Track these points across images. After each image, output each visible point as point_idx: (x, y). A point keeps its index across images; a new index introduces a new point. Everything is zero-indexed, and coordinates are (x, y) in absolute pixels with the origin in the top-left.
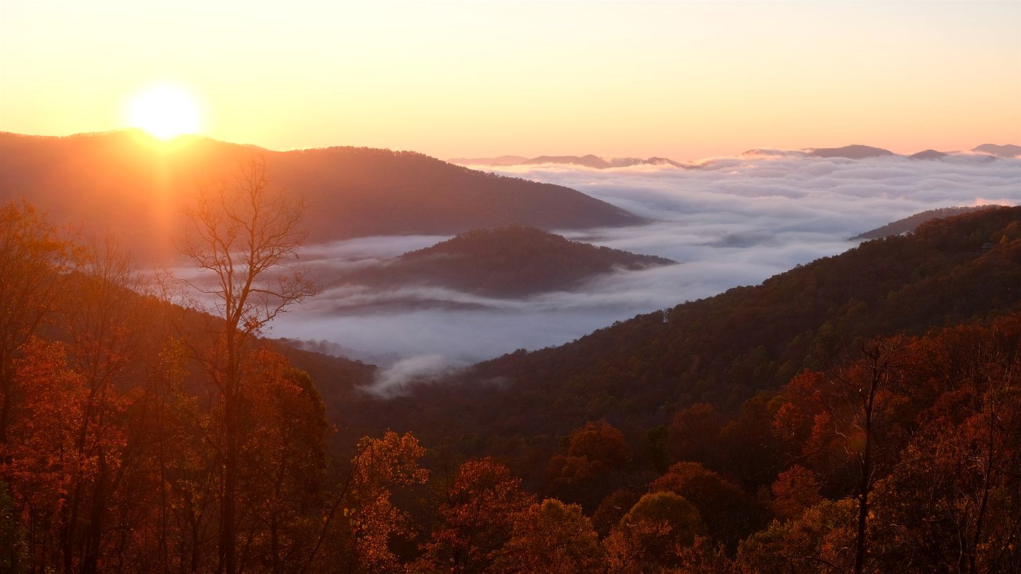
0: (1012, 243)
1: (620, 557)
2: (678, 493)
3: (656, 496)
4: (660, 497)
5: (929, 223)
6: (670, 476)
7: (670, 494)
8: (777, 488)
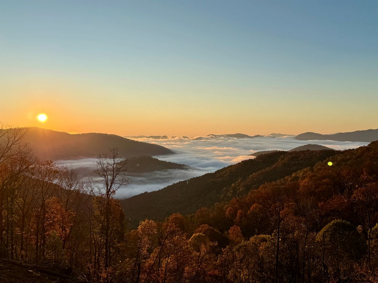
0: (282, 161)
1: (204, 252)
2: (203, 233)
3: (197, 234)
4: (198, 235)
5: (260, 155)
6: (200, 229)
7: (201, 234)
8: (230, 231)
